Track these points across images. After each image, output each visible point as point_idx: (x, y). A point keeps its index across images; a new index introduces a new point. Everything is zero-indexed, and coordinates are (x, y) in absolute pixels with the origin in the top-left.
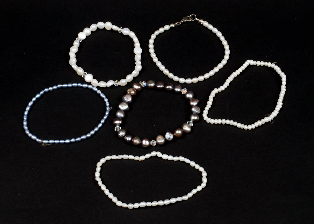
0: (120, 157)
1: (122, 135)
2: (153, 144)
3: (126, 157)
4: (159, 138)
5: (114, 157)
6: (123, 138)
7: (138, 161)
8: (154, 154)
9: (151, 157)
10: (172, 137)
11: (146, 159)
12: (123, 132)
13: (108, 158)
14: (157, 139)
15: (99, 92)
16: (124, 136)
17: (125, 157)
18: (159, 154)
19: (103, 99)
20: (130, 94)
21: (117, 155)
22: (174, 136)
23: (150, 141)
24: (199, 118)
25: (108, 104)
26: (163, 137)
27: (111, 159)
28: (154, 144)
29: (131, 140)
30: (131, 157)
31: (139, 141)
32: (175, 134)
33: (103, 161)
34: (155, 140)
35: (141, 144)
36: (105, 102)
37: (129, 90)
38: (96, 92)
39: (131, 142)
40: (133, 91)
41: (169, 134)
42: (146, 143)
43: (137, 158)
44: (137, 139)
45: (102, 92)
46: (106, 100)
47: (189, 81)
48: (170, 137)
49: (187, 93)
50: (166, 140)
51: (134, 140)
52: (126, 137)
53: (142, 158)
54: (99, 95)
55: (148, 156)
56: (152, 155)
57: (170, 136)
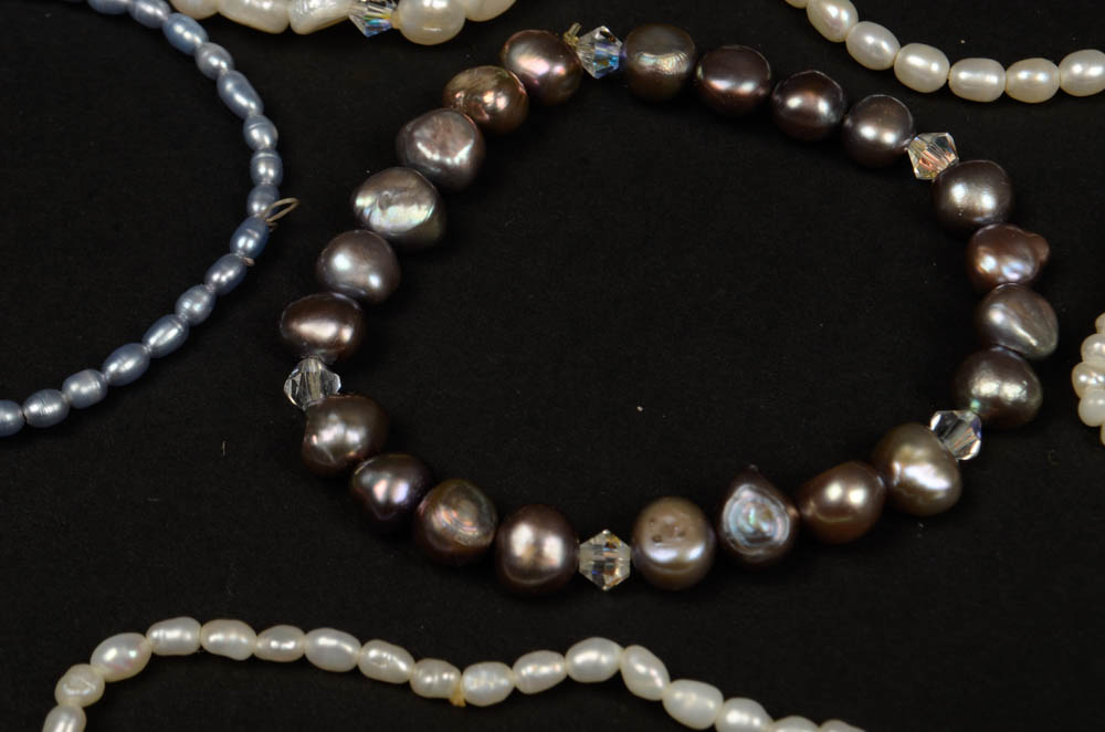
0: (284, 643)
1: (339, 448)
2: (603, 567)
3: (337, 650)
4: (669, 519)
5: (230, 638)
6: (341, 474)
7: (442, 703)
8: (593, 657)
9: (568, 685)
10: (779, 529)
11: (516, 695)
12: (348, 424)
13: (174, 635)
14: (648, 530)
15: (215, 60)
16: (355, 462)
17: (330, 646)
18: (641, 669)
19: (237, 120)
20: (473, 107)
21: (259, 627)
22: (801, 528)
23: (576, 535)
24: (1036, 400)
25: (266, 170)
26: (700, 521)
27: (202, 656)
28: (611, 572)
29: (414, 500)
30: (386, 660)
31: (480, 522)
32: (811, 509)
33: (117, 655)
34: (627, 531)
35: (493, 554)
36: (248, 151)
37: (463, 79)
38: (188, 57)
39: (407, 520)
40: (497, 89)
41: (759, 499)
42: (537, 546)
43: (434, 678)
44: (466, 505)
45: (238, 65)
46: (260, 135)
47: (981, 78)
48: (765, 527)
49: (952, 174)
50: (723, 552)
51: (433, 507)
52: (372, 467)
53: (484, 682)
54: (211, 82)
55: (540, 670)
56: (579, 669)
57: (769, 517)
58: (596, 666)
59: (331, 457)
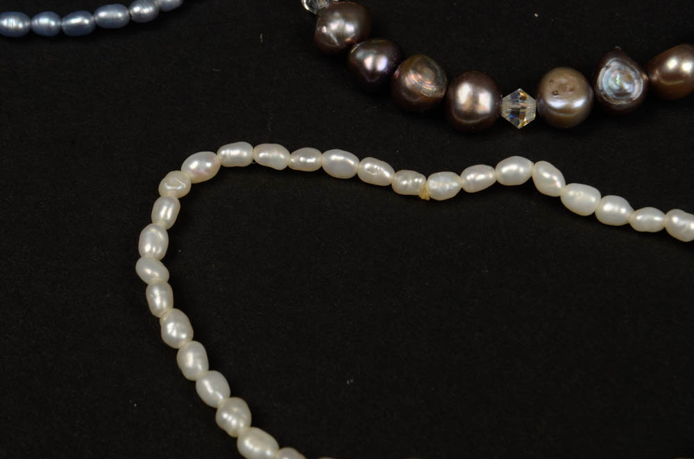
0: (308, 159)
1: (341, 36)
2: (517, 113)
3: (344, 163)
4: (563, 80)
5: (274, 155)
6: (341, 55)
7: (414, 199)
8: (514, 169)
9: (497, 187)
10: (635, 89)
11: (462, 193)
12: (347, 19)
13: (236, 153)
14: (549, 86)
16: (351, 45)
17: (339, 161)
18: (546, 175)
21: (291, 149)
22: (650, 88)
23: (500, 92)
26: (583, 82)
27: (255, 167)
28: (524, 115)
29: (391, 69)
30: (376, 170)
31: (436, 82)
32: (656, 77)
33: (199, 166)
34: (534, 90)
35: (445, 103)
39: (388, 81)
41: (623, 68)
42: (474, 99)
43: (408, 182)
44: (427, 70)
48: (626, 86)
50: (598, 105)
51: (406, 72)
52: (363, 47)
53: (442, 185)
55: (478, 177)
56: (505, 176)
57: (630, 81)
58: (516, 174)
59: (336, 40)
